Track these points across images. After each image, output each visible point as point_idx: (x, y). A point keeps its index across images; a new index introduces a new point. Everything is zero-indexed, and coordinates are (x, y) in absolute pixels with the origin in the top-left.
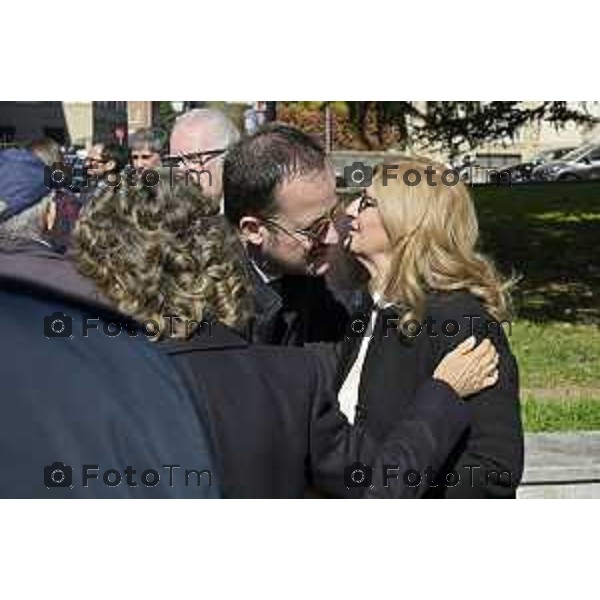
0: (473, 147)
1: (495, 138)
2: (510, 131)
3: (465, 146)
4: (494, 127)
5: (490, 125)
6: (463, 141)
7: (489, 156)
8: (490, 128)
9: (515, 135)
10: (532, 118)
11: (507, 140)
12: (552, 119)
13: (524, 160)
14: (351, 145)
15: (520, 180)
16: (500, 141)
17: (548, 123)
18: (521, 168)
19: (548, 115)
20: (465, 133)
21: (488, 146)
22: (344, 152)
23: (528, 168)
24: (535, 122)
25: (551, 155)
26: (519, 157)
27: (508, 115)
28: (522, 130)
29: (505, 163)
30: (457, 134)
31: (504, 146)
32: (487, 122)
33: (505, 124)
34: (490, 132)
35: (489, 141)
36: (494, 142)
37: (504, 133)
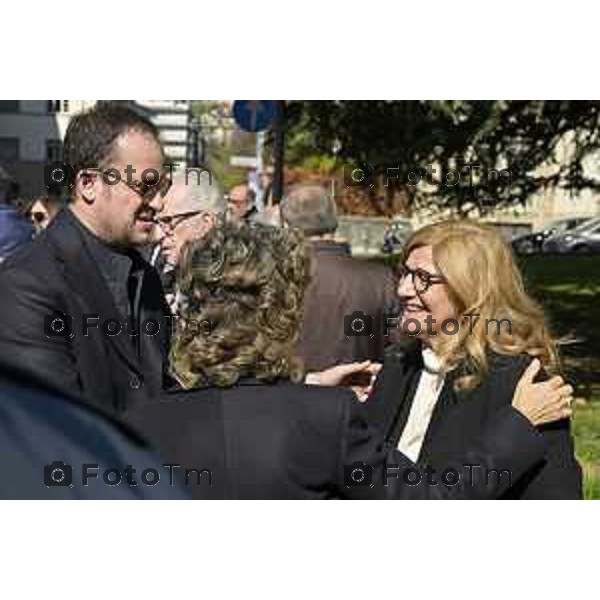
0: (483, 215)
1: (506, 206)
2: (523, 199)
3: (474, 214)
4: (506, 195)
5: (502, 191)
6: (472, 209)
7: (498, 225)
8: (501, 196)
9: (527, 203)
10: (546, 186)
11: (519, 208)
12: (567, 187)
13: (536, 230)
14: (356, 210)
15: (530, 251)
16: (511, 209)
17: (563, 191)
18: (532, 238)
19: (563, 183)
20: (474, 200)
21: (498, 215)
22: (349, 217)
23: (539, 238)
24: (549, 190)
25: (564, 226)
26: (529, 226)
27: (521, 182)
28: (535, 198)
29: (514, 233)
30: (468, 200)
31: (516, 214)
32: (499, 189)
33: (517, 191)
34: (500, 200)
35: (501, 209)
36: (504, 210)
37: (517, 200)
